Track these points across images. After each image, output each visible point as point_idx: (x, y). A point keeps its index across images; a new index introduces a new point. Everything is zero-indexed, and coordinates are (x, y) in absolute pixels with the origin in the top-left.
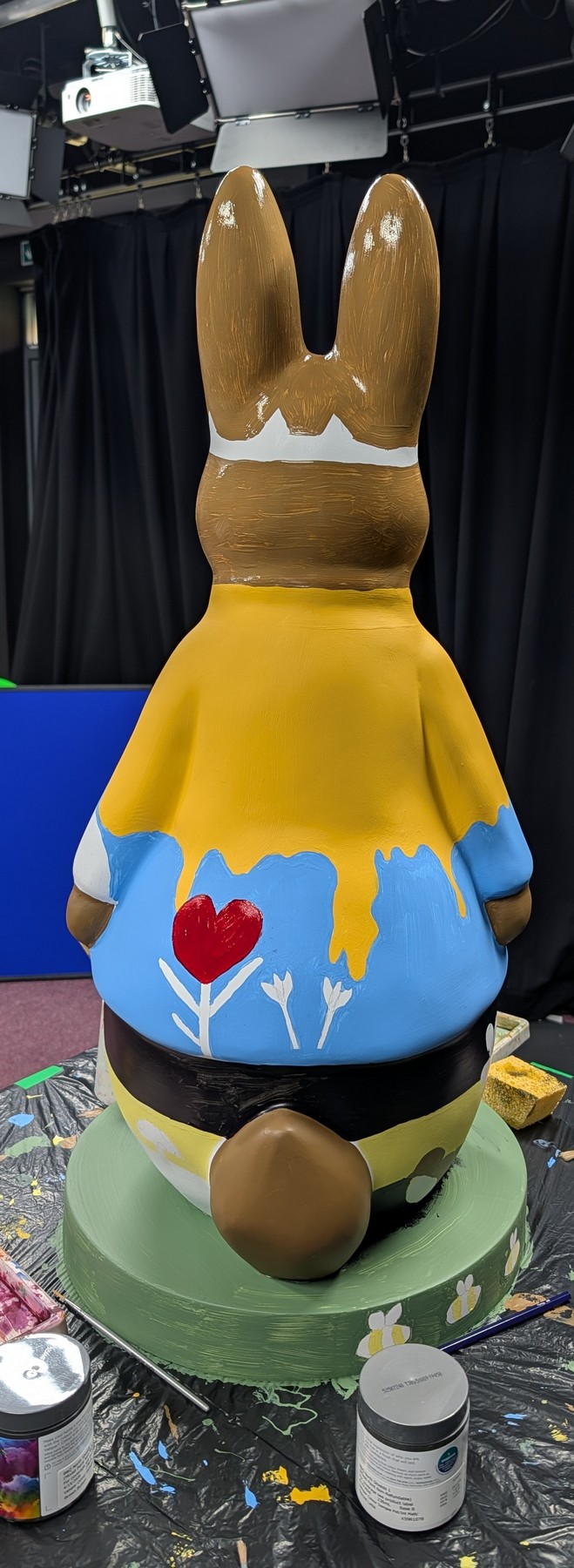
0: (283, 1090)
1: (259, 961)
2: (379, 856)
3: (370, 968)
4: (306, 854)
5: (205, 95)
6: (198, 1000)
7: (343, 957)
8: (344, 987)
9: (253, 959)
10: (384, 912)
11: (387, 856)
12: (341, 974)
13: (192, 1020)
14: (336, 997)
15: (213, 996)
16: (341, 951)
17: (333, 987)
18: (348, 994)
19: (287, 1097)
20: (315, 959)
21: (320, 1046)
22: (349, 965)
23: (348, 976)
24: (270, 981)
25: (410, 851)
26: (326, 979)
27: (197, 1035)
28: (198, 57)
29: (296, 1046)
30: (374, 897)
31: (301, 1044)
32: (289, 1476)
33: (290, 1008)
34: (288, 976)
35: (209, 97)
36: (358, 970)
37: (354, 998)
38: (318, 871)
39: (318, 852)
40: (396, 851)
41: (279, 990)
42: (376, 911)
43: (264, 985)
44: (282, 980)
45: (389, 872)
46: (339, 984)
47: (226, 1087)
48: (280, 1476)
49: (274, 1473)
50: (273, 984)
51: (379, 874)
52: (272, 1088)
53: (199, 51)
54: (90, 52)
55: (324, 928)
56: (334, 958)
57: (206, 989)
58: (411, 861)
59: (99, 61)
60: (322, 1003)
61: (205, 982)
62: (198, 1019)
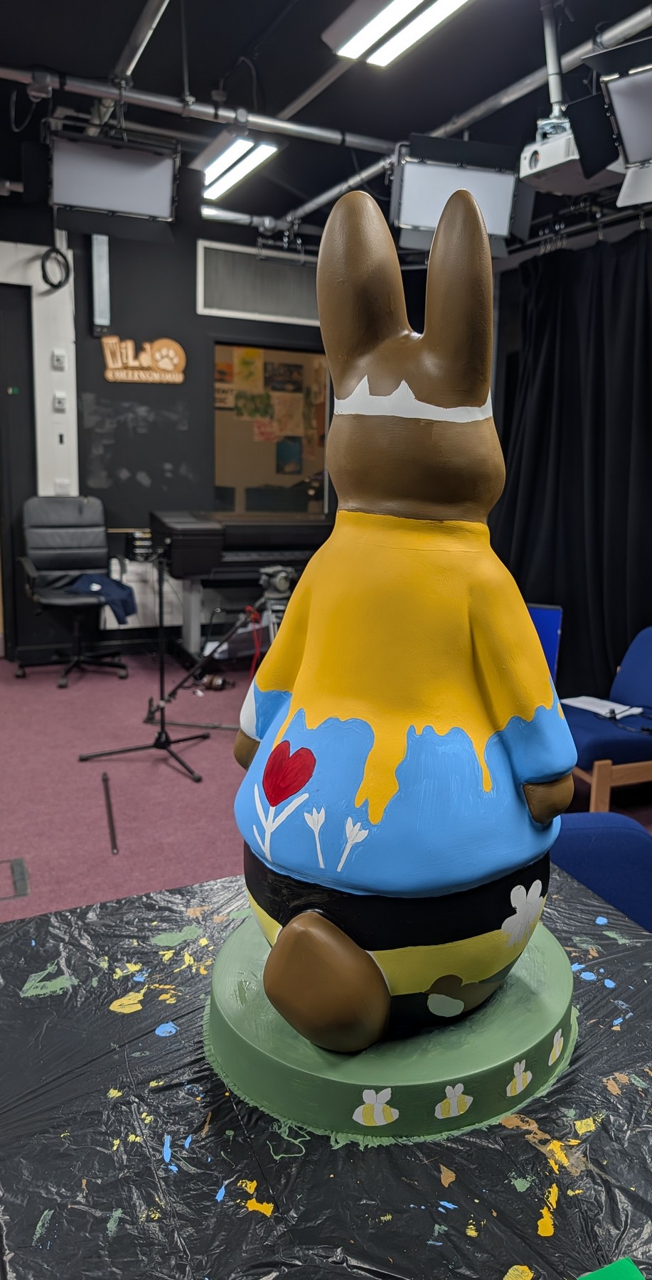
0: (315, 898)
1: (306, 796)
2: (412, 730)
3: (386, 816)
4: (355, 720)
5: (617, 147)
6: (267, 818)
7: (366, 803)
8: (363, 828)
9: (303, 793)
10: (406, 775)
11: (419, 732)
12: (362, 816)
13: (262, 832)
14: (355, 833)
15: (276, 816)
16: (364, 799)
17: (354, 826)
18: (365, 833)
19: (320, 904)
20: (344, 801)
21: (339, 870)
22: (369, 811)
23: (367, 820)
24: (310, 812)
25: (441, 730)
26: (350, 819)
27: (263, 844)
28: (612, 118)
29: (322, 866)
30: (399, 762)
31: (325, 865)
32: (256, 1189)
33: (321, 836)
34: (323, 811)
35: (620, 148)
36: (376, 816)
37: (369, 837)
38: (361, 734)
39: (364, 720)
40: (429, 729)
41: (315, 820)
42: (399, 772)
43: (306, 814)
44: (319, 813)
45: (417, 744)
46: (359, 824)
47: (281, 887)
48: (251, 1187)
49: (248, 1183)
50: (312, 815)
51: (408, 744)
52: (309, 895)
53: (613, 113)
54: (541, 123)
55: (356, 779)
56: (358, 803)
57: (272, 809)
58: (441, 738)
59: (548, 129)
60: (344, 837)
61: (273, 806)
62: (265, 832)
